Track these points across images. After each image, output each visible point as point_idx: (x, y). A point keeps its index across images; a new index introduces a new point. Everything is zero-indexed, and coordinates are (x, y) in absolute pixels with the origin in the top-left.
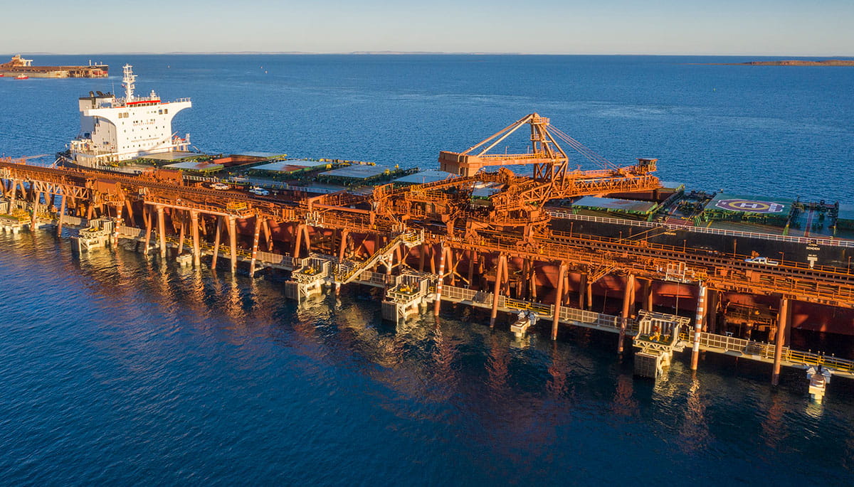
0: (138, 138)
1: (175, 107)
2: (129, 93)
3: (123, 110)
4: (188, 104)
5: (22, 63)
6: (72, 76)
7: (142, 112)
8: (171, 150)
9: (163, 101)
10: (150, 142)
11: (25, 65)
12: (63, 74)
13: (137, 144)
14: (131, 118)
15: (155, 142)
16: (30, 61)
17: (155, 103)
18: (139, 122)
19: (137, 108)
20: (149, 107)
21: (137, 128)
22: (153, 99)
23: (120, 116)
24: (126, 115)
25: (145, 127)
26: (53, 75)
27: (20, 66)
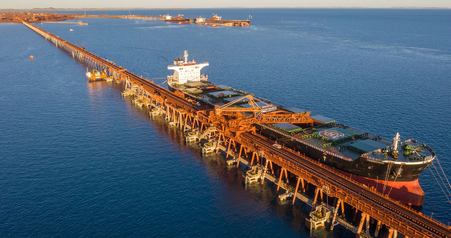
0: (187, 76)
1: (201, 66)
2: (186, 60)
3: (181, 67)
4: (207, 64)
5: (217, 18)
6: (235, 25)
7: (188, 68)
8: (200, 81)
9: (197, 63)
10: (191, 78)
11: (218, 19)
12: (231, 24)
13: (186, 79)
14: (184, 70)
15: (193, 78)
16: (220, 17)
17: (194, 64)
18: (187, 71)
19: (187, 66)
20: (192, 66)
21: (187, 73)
22: (194, 63)
23: (180, 69)
24: (182, 69)
25: (189, 73)
26: (227, 25)
27: (216, 20)
